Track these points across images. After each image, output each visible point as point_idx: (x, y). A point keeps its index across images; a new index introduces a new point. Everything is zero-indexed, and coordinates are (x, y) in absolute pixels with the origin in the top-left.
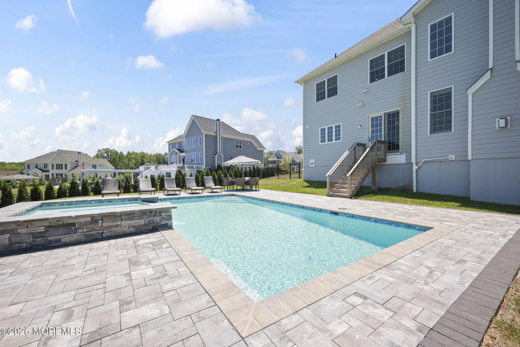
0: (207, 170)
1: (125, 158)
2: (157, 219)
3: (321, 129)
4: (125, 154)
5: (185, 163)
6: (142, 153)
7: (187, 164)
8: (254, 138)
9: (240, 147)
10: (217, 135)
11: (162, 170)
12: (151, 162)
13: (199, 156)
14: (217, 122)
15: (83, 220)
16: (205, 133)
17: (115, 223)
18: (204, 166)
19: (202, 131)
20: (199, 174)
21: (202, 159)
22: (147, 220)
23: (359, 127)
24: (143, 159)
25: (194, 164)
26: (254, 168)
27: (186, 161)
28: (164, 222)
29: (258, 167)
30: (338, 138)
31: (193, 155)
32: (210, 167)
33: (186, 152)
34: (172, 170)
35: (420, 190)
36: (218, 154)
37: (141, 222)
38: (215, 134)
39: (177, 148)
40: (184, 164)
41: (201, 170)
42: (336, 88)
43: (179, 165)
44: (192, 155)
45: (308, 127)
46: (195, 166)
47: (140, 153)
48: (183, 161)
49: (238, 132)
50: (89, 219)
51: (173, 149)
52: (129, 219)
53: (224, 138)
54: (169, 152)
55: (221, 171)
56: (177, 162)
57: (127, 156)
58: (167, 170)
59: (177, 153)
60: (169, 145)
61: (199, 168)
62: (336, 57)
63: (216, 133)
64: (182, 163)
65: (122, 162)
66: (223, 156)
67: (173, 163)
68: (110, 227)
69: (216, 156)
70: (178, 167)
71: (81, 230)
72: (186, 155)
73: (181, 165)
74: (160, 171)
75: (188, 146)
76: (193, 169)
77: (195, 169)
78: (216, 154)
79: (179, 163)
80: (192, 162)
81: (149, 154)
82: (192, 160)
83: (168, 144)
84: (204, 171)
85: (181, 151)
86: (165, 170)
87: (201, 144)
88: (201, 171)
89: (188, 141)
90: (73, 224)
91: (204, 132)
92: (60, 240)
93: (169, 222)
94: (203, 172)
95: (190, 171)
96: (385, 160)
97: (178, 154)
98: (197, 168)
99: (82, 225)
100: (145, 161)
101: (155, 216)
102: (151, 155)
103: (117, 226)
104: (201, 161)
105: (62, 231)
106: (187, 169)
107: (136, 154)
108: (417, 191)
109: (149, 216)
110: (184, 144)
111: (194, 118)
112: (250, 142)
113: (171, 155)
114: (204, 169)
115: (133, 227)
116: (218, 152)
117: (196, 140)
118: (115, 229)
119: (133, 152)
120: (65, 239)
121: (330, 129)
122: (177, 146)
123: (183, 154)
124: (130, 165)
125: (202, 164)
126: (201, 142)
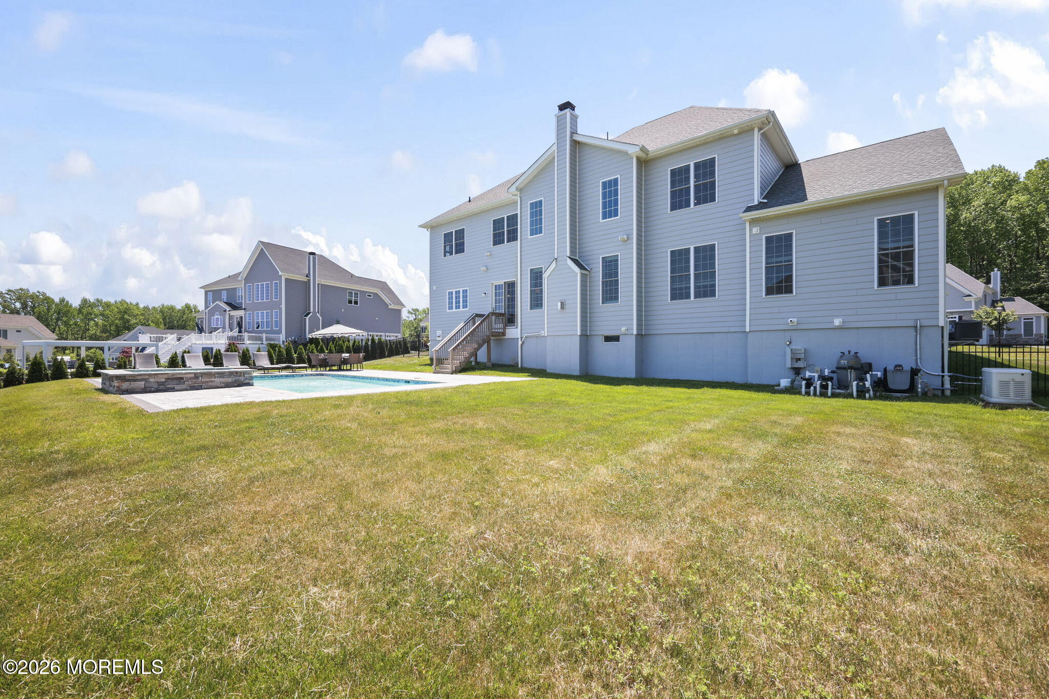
0: (289, 343)
1: (75, 313)
2: (242, 379)
3: (449, 292)
4: (76, 303)
5: (243, 329)
6: (123, 302)
7: (249, 332)
8: (384, 286)
9: (356, 303)
10: (309, 280)
11: (194, 342)
12: (149, 325)
13: (272, 317)
14: (309, 258)
15: (189, 376)
16: (286, 277)
17: (211, 379)
18: (282, 337)
19: (280, 273)
20: (275, 350)
21: (278, 324)
22: (234, 379)
23: (483, 295)
24: (126, 316)
25: (262, 332)
26: (373, 340)
27: (245, 325)
28: (247, 381)
29: (380, 339)
30: (465, 306)
31: (260, 316)
32: (295, 339)
33: (244, 309)
34: (217, 344)
35: (525, 365)
36: (311, 314)
37: (230, 380)
38: (305, 279)
39: (225, 300)
40: (240, 332)
41: (276, 342)
42: (463, 243)
43: (230, 334)
44: (258, 316)
45: (434, 288)
46: (264, 335)
47: (116, 302)
48: (240, 325)
49: (352, 275)
50: (193, 375)
51: (217, 302)
52: (220, 377)
53: (323, 287)
54: (206, 307)
55: (313, 345)
56: (224, 328)
57: (80, 311)
58: (204, 342)
59: (225, 311)
60: (206, 292)
61: (273, 340)
62: (470, 201)
63: (307, 276)
64: (238, 329)
65: (66, 324)
66: (321, 318)
67: (216, 329)
68: (207, 382)
69: (307, 318)
70: (230, 338)
71: (188, 383)
72: (245, 315)
73: (235, 333)
74: (190, 344)
75: (250, 297)
76: (260, 342)
77: (265, 342)
78: (306, 316)
79: (229, 330)
80: (258, 328)
81: (141, 306)
82: (259, 325)
83: (203, 291)
84: (282, 346)
85: (235, 307)
86: (201, 342)
87: (277, 295)
88: (277, 344)
89: (250, 289)
90: (182, 378)
91: (284, 276)
92: (174, 388)
93: (251, 382)
94: (280, 346)
95: (257, 346)
96: (504, 334)
97: (227, 313)
98: (267, 339)
99: (188, 379)
100: (133, 321)
101: (240, 376)
102: (146, 308)
103: (212, 381)
104: (276, 326)
105: (175, 382)
106: (248, 342)
107: (108, 305)
108: (521, 366)
109: (236, 376)
110: (240, 293)
111: (262, 246)
112: (376, 295)
113: (211, 313)
114: (283, 342)
115: (223, 383)
116: (312, 310)
117: (267, 287)
118: (210, 384)
119: (98, 300)
120: (177, 387)
121: (458, 293)
122: (224, 296)
123: (237, 314)
124: (89, 330)
125: (280, 332)
126: (276, 292)
